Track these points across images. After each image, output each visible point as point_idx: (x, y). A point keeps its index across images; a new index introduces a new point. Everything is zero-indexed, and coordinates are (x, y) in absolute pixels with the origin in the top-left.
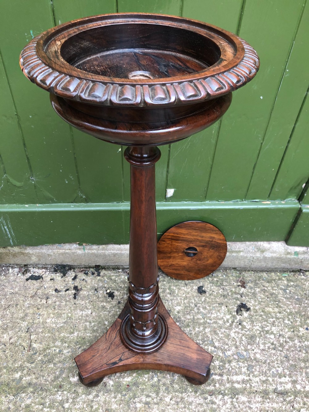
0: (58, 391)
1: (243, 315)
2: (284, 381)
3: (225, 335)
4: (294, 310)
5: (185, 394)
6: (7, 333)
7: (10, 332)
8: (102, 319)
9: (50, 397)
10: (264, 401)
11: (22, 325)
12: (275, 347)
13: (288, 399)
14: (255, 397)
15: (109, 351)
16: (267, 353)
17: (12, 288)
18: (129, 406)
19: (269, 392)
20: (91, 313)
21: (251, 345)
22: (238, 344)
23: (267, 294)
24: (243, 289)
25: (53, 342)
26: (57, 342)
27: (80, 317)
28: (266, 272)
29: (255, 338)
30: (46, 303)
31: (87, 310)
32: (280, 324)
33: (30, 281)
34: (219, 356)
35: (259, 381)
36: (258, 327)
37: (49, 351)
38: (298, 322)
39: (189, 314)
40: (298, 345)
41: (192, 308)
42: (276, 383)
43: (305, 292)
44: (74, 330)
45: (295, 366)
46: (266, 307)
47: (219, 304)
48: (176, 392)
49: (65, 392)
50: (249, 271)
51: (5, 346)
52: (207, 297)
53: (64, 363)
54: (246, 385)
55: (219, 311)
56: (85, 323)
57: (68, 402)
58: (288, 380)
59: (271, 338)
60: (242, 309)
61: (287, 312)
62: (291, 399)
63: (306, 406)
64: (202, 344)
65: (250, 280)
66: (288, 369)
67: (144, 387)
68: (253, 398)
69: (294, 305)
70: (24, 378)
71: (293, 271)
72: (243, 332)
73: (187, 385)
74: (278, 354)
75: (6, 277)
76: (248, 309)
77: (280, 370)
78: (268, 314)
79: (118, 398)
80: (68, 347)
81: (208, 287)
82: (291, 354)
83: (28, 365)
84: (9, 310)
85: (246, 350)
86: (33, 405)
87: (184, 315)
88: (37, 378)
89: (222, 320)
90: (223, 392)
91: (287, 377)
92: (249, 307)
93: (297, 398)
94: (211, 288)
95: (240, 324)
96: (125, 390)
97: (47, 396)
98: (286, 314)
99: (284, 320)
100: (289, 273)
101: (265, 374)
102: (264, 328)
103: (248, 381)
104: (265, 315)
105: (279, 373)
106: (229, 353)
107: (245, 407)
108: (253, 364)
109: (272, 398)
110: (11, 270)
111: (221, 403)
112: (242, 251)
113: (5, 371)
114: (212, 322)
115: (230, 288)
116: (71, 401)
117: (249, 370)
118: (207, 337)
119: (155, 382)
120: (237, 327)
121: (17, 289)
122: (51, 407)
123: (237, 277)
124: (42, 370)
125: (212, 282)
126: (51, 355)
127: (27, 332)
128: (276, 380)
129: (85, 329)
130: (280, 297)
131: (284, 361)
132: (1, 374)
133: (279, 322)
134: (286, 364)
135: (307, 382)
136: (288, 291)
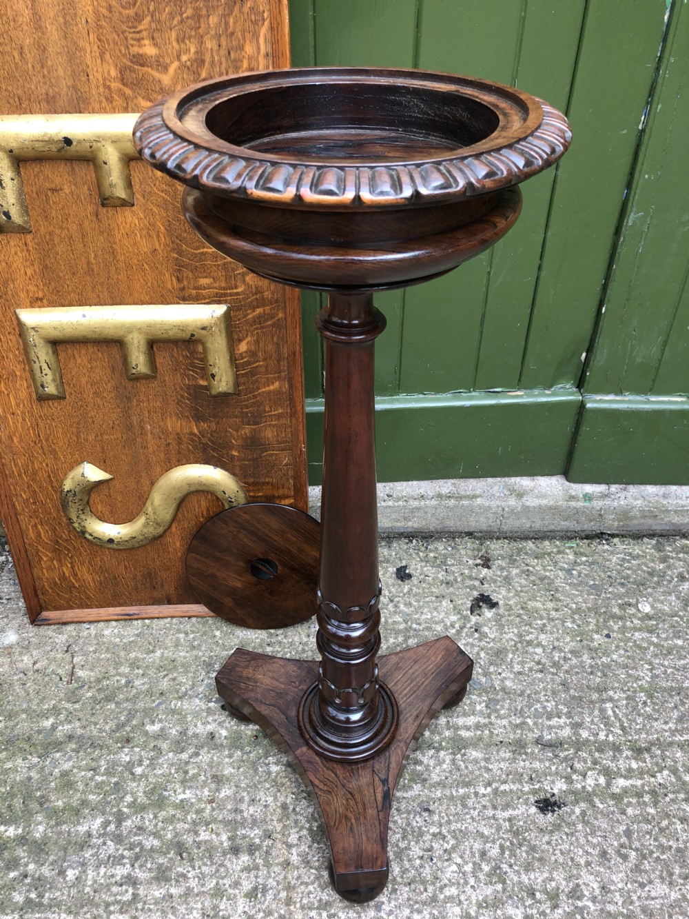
0: (123, 747)
1: (484, 614)
2: (557, 724)
4: (584, 605)
6: (29, 654)
7: (35, 653)
8: (210, 627)
9: (108, 758)
10: (515, 759)
11: (57, 640)
12: (543, 668)
13: (562, 755)
14: (498, 751)
16: (526, 678)
18: (256, 770)
19: (526, 744)
21: (497, 665)
23: (533, 578)
24: (485, 571)
25: (114, 668)
26: (123, 667)
27: (168, 625)
28: (533, 540)
29: (504, 654)
32: (555, 630)
35: (507, 725)
36: (511, 636)
37: (108, 682)
38: (591, 624)
40: (588, 663)
41: (384, 604)
42: (540, 727)
43: (609, 573)
44: (154, 647)
45: (580, 698)
46: (530, 600)
47: (437, 597)
49: (137, 750)
50: (498, 538)
51: (25, 675)
53: (135, 702)
54: (483, 731)
55: (436, 609)
56: (178, 635)
57: (141, 765)
58: (565, 723)
59: (536, 653)
60: (482, 604)
61: (570, 609)
62: (569, 754)
63: (597, 767)
65: (500, 555)
66: (565, 704)
68: (494, 753)
69: (586, 596)
70: (60, 728)
71: (587, 537)
72: (483, 643)
74: (549, 680)
76: (493, 605)
77: (550, 706)
79: (235, 758)
80: (143, 675)
81: (417, 569)
82: (574, 679)
83: (68, 705)
85: (486, 674)
86: (75, 771)
88: (84, 727)
89: (442, 624)
90: (436, 745)
91: (564, 717)
92: (495, 601)
93: (580, 753)
94: (422, 570)
95: (476, 630)
96: (249, 744)
97: (102, 755)
98: (569, 611)
99: (564, 622)
100: (578, 541)
101: (521, 713)
102: (524, 636)
103: (485, 725)
104: (527, 614)
105: (546, 711)
107: (479, 769)
108: (499, 697)
109: (532, 753)
111: (432, 763)
112: (480, 496)
114: (421, 628)
115: (460, 568)
116: (147, 762)
117: (489, 708)
120: (471, 636)
122: (108, 773)
123: (474, 549)
124: (93, 714)
125: (426, 560)
126: (111, 689)
127: (67, 651)
128: (542, 723)
129: (177, 645)
130: (558, 582)
131: (559, 691)
132: (16, 721)
133: (554, 626)
134: (563, 696)
135: (602, 726)
136: (574, 572)
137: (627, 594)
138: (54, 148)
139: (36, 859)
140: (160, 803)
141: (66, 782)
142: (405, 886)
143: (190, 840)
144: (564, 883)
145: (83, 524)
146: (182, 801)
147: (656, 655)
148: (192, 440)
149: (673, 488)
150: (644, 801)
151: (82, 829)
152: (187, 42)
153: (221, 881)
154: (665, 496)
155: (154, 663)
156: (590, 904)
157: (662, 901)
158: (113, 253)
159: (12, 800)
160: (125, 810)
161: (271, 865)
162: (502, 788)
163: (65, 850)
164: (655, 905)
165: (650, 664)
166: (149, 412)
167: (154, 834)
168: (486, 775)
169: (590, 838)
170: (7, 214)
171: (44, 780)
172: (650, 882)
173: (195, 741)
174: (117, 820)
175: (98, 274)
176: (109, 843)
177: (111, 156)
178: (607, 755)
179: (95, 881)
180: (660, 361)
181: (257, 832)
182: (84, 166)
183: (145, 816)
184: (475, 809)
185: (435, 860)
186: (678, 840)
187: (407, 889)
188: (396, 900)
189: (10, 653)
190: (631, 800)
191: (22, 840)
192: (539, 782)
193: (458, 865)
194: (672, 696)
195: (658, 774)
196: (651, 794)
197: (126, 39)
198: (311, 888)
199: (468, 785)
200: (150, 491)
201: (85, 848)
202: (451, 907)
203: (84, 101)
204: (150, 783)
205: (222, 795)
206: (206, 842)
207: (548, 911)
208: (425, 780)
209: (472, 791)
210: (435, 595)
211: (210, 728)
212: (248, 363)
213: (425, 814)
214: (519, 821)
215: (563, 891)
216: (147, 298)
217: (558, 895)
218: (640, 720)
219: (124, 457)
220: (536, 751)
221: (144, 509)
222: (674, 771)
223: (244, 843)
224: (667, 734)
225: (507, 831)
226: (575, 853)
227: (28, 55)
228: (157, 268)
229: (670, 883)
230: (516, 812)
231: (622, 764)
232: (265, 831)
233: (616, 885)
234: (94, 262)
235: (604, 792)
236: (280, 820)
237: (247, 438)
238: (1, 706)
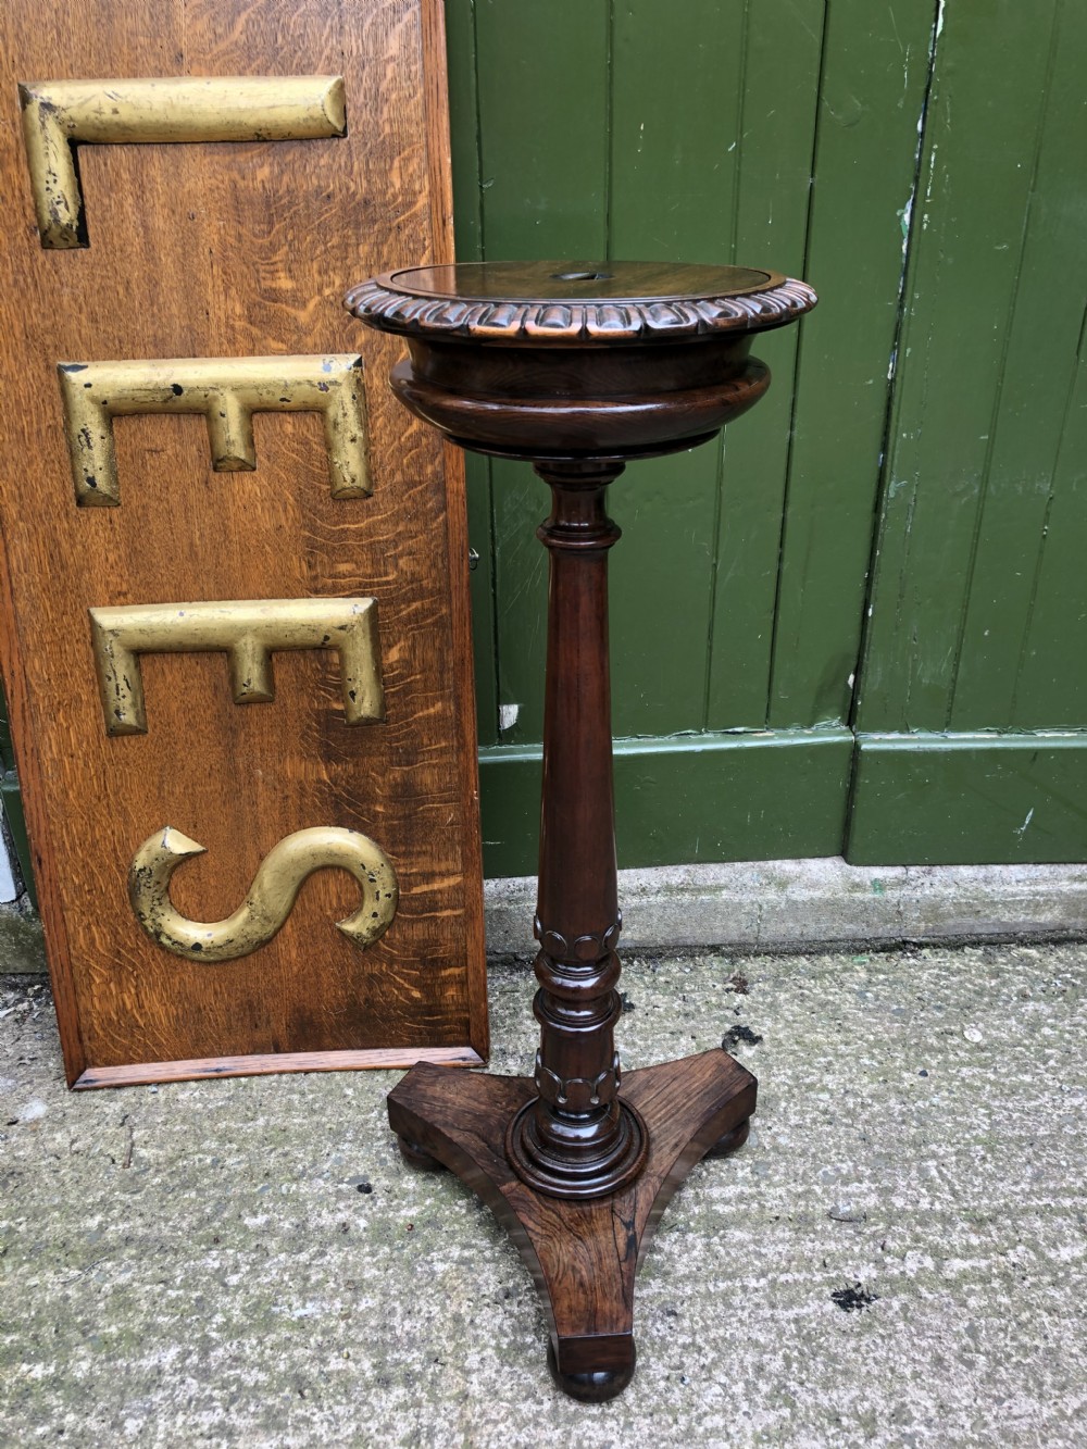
0: (209, 1249)
1: (741, 1053)
2: (857, 1191)
4: (886, 1035)
6: (65, 1130)
7: (73, 1128)
8: (338, 1083)
9: (186, 1265)
10: (798, 1239)
11: (106, 1109)
12: (833, 1118)
13: (867, 1231)
14: (773, 1230)
16: (808, 1133)
18: (413, 1271)
19: (814, 1220)
21: (764, 1117)
23: (809, 1004)
24: (740, 998)
25: (195, 1143)
26: (207, 1142)
27: (274, 1083)
28: (807, 955)
29: (773, 1101)
32: (846, 1069)
35: (784, 1195)
36: (782, 1078)
37: (185, 1162)
38: (898, 1059)
40: (896, 1110)
42: (833, 1195)
43: (919, 995)
44: (255, 1113)
45: (889, 1156)
46: (807, 1032)
47: (672, 1033)
49: (230, 1252)
50: (757, 955)
51: (59, 1158)
52: (638, 1020)
53: (227, 1188)
54: (749, 1205)
55: (671, 1048)
56: (289, 1096)
57: (237, 1273)
58: (869, 1189)
59: (820, 1100)
60: (739, 1041)
61: (867, 1041)
62: (878, 1230)
63: (921, 1245)
65: (761, 976)
66: (867, 1165)
67: (457, 1227)
68: (768, 1233)
69: (887, 1024)
70: (112, 1228)
71: (884, 949)
74: (841, 1134)
76: (754, 1040)
77: (845, 1167)
78: (811, 1047)
79: (381, 1256)
80: (238, 1151)
81: (641, 998)
82: (878, 1132)
83: (125, 1197)
86: (135, 1284)
88: (148, 1225)
90: (681, 1226)
91: (866, 1181)
92: (758, 1034)
93: (894, 1228)
94: (648, 999)
96: (401, 1237)
97: (177, 1262)
98: (866, 1045)
99: (858, 1058)
100: (872, 955)
101: (804, 1178)
102: (802, 1078)
103: (753, 1197)
104: (803, 1051)
105: (841, 1175)
107: (746, 1255)
108: (770, 1159)
109: (824, 1231)
111: (676, 1249)
112: (725, 887)
113: (56, 1214)
115: (704, 995)
116: (245, 1268)
117: (757, 1173)
122: (186, 1285)
123: (723, 970)
124: (163, 1207)
125: (654, 986)
126: (189, 1170)
127: (122, 1124)
128: (835, 1190)
129: (289, 1108)
130: (846, 1008)
131: (857, 1147)
132: (44, 1222)
133: (845, 1064)
134: (864, 1153)
135: (924, 1191)
136: (868, 995)
137: (947, 1019)
138: (159, 397)
139: (77, 1407)
140: (269, 1323)
141: (122, 1301)
142: (645, 1417)
143: (315, 1371)
144: (883, 1402)
145: (158, 920)
146: (301, 1318)
147: (995, 1096)
148: (321, 792)
149: (997, 868)
150: (993, 1289)
151: (148, 1363)
152: (331, 274)
153: (363, 1425)
154: (987, 881)
155: (255, 1134)
156: (923, 1429)
157: (1029, 1421)
158: (225, 531)
159: (39, 1328)
160: (214, 1335)
161: (440, 1399)
162: (783, 1278)
163: (123, 1394)
164: (1021, 1426)
165: (987, 1107)
166: (262, 751)
167: (259, 1365)
168: (756, 1262)
169: (916, 1340)
170: (91, 481)
171: (89, 1299)
172: (1010, 1396)
173: (319, 1237)
174: (202, 1349)
175: (204, 560)
176: (189, 1380)
177: (231, 407)
178: (934, 1229)
179: (169, 1434)
180: (954, 681)
181: (416, 1354)
182: (194, 421)
183: (245, 1341)
184: (743, 1309)
185: (687, 1380)
186: (1046, 1337)
187: (648, 1421)
188: (631, 1437)
189: (35, 1131)
190: (973, 1286)
191: (54, 1383)
192: (836, 1268)
193: (723, 1386)
194: (1022, 1149)
195: (1010, 1251)
196: (1003, 1279)
197: (258, 271)
198: (501, 1427)
199: (731, 1277)
200: (257, 870)
201: (153, 1390)
202: (715, 1443)
203: (199, 344)
204: (252, 1296)
205: (362, 1307)
206: (339, 1372)
207: (861, 1442)
208: (667, 1273)
209: (738, 1284)
210: (669, 1030)
211: (341, 1217)
212: (401, 677)
213: (671, 1319)
214: (810, 1322)
215: (882, 1414)
216: (268, 590)
217: (874, 1420)
218: (978, 1181)
219: (222, 820)
220: (830, 1227)
221: (247, 898)
222: (1033, 1246)
223: (398, 1372)
224: (1018, 1198)
225: (793, 1337)
226: (895, 1362)
227: (136, 291)
228: (282, 551)
229: (1041, 1396)
230: (805, 1311)
231: (957, 1240)
232: (428, 1353)
233: (959, 1401)
234: (198, 542)
235: (935, 1279)
236: (451, 1338)
237: (397, 785)
238: (22, 1202)
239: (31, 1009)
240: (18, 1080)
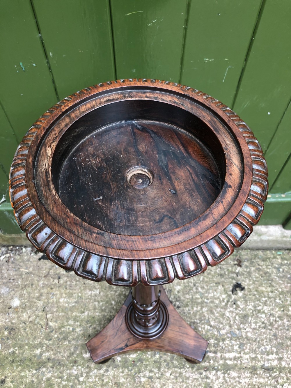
0: (73, 366)
1: (238, 294)
2: (271, 358)
3: (220, 314)
4: (285, 289)
5: (183, 369)
6: (26, 312)
7: (29, 311)
8: (109, 299)
9: (67, 372)
10: (252, 377)
11: (38, 304)
12: (265, 326)
13: (273, 375)
14: (244, 373)
15: (116, 337)
16: (257, 332)
17: (27, 268)
18: (135, 381)
19: (257, 368)
20: (99, 293)
21: (244, 324)
22: (232, 323)
23: (261, 273)
24: (239, 269)
25: (66, 321)
26: (70, 321)
27: (90, 297)
28: (262, 250)
29: (247, 318)
30: (58, 282)
31: (95, 290)
32: (271, 304)
33: (42, 260)
34: (215, 334)
35: (248, 358)
36: (250, 307)
37: (64, 329)
38: (288, 301)
39: (188, 293)
40: (286, 324)
41: (191, 287)
42: (264, 360)
44: (84, 309)
45: (282, 344)
46: (259, 286)
47: (216, 283)
48: (175, 367)
49: (80, 367)
50: (245, 249)
51: (25, 324)
52: (205, 276)
53: (77, 341)
54: (237, 361)
55: (216, 290)
56: (94, 303)
57: (82, 376)
58: (275, 358)
59: (262, 318)
60: (237, 289)
61: (279, 291)
62: (276, 375)
63: (288, 381)
64: (199, 323)
65: (246, 259)
66: (275, 347)
67: (148, 363)
68: (243, 373)
69: (286, 284)
70: (44, 355)
71: (288, 250)
72: (237, 311)
73: (185, 362)
74: (268, 333)
75: (20, 256)
76: (243, 289)
77: (268, 348)
78: (261, 293)
79: (125, 373)
80: (80, 325)
82: (280, 333)
83: (47, 342)
84: (25, 290)
85: (239, 329)
86: (53, 378)
87: (184, 294)
88: (55, 354)
89: (219, 300)
90: (216, 368)
91: (274, 354)
92: (243, 286)
93: (281, 374)
95: (234, 303)
96: (131, 366)
97: (64, 370)
98: (278, 293)
99: (275, 299)
100: (283, 251)
101: (254, 351)
102: (257, 307)
103: (239, 358)
104: (258, 295)
105: (267, 351)
106: (223, 332)
107: (236, 382)
108: (245, 342)
109: (260, 374)
110: (24, 249)
111: (214, 378)
113: (27, 347)
114: (209, 302)
115: (227, 267)
116: (85, 375)
117: (240, 348)
118: (204, 316)
119: (157, 358)
120: (232, 306)
121: (31, 269)
122: (68, 380)
124: (58, 347)
126: (66, 333)
127: (44, 311)
128: (264, 358)
129: (95, 308)
130: (273, 275)
131: (272, 339)
132: (23, 350)
133: (271, 302)
134: (274, 342)
136: (281, 270)
141: (49, 384)
168: (238, 385)
171: (40, 382)
189: (17, 312)
210: (215, 282)
238: (16, 341)
239: (10, 256)
240: (10, 288)
